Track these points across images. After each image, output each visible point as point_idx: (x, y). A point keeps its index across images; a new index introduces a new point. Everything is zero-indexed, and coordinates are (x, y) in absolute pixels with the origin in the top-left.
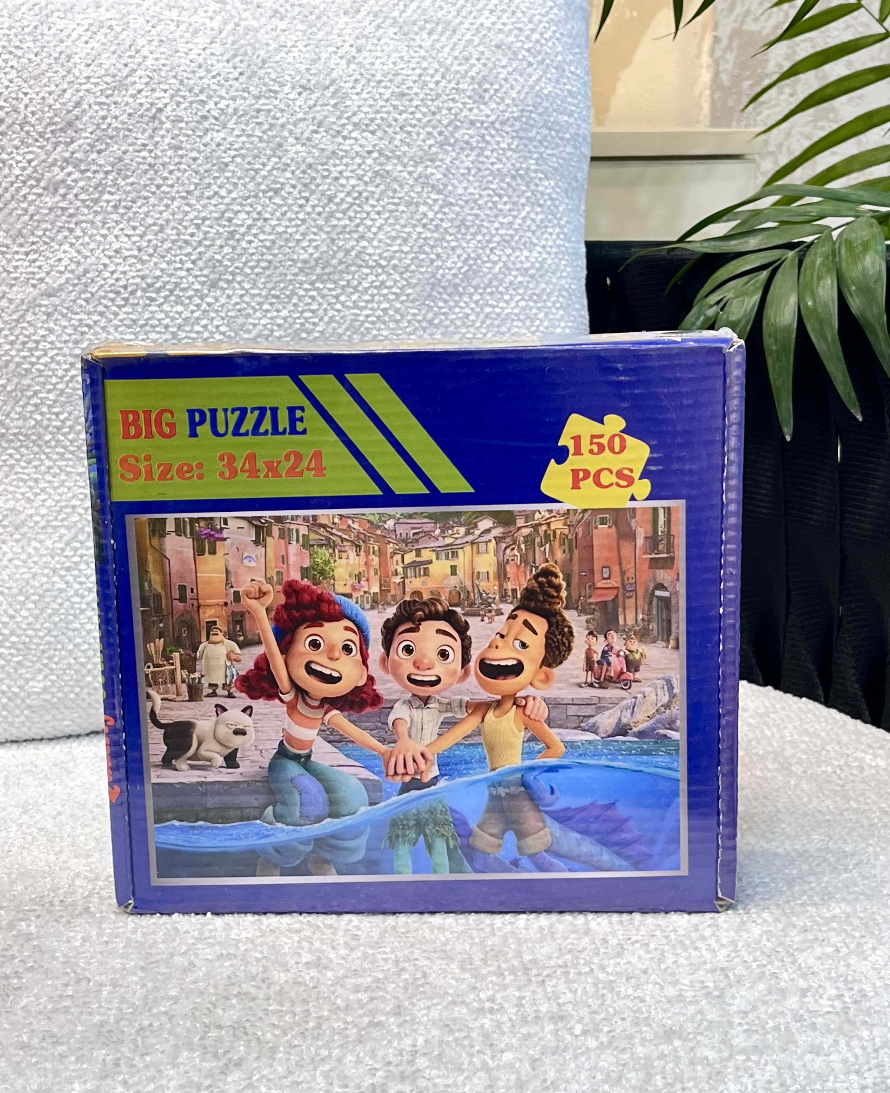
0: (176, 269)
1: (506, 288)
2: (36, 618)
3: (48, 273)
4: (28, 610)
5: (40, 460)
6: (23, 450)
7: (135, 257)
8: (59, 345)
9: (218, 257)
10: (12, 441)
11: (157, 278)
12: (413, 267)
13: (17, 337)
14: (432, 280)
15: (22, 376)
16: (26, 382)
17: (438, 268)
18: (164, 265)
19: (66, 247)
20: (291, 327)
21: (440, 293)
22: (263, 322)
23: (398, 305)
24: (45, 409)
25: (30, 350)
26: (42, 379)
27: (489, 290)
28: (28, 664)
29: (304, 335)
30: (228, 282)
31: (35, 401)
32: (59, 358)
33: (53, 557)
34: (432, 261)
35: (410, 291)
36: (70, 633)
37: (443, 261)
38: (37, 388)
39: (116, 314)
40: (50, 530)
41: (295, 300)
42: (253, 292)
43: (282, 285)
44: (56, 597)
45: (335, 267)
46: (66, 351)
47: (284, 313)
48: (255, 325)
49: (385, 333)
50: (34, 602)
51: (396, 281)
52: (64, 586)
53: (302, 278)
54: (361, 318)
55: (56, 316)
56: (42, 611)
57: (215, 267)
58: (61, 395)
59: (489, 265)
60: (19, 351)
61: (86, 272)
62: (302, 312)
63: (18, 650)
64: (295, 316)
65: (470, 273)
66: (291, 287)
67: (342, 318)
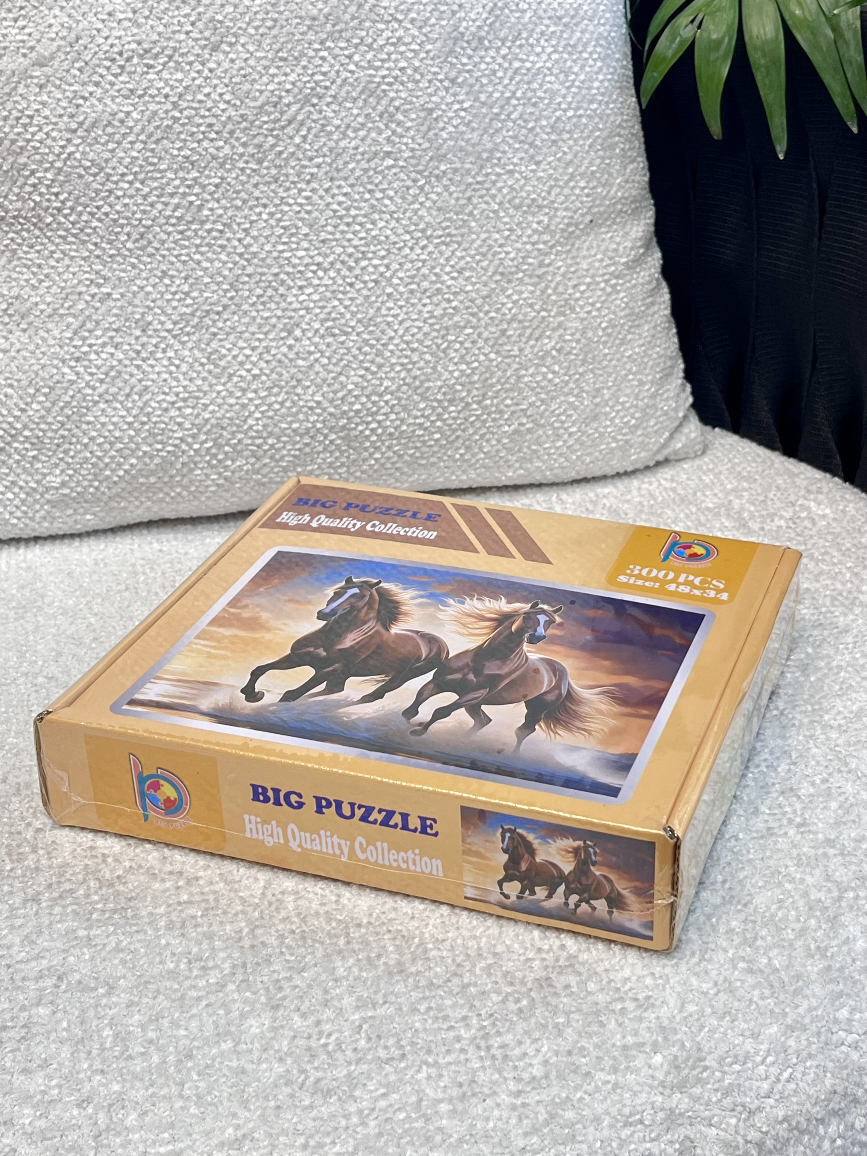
0: (174, 32)
1: (538, 40)
2: (48, 411)
3: (39, 41)
4: (40, 403)
5: (42, 244)
6: (25, 234)
7: (130, 20)
8: (54, 120)
9: (219, 17)
10: (12, 224)
11: (154, 42)
12: (433, 21)
13: (10, 112)
14: (455, 34)
15: (19, 154)
16: (22, 160)
17: (460, 20)
18: (161, 29)
19: (57, 11)
20: (301, 91)
21: (463, 48)
22: (270, 87)
23: (417, 64)
24: (43, 190)
25: (25, 126)
26: (38, 157)
27: (518, 43)
28: (44, 459)
29: (315, 101)
30: (231, 45)
31: (32, 180)
32: (54, 134)
33: (61, 347)
34: (454, 13)
35: (429, 47)
36: (84, 426)
37: (466, 13)
38: (34, 167)
39: (112, 84)
40: (57, 318)
41: (304, 62)
42: (258, 54)
43: (290, 46)
44: (66, 389)
45: (346, 23)
46: (61, 126)
47: (292, 77)
48: (261, 92)
49: (403, 95)
50: (45, 395)
51: (414, 37)
52: (74, 378)
53: (311, 37)
54: (377, 80)
55: (50, 88)
56: (54, 404)
57: (216, 29)
58: (59, 174)
59: (517, 15)
60: (12, 127)
61: (78, 39)
62: (313, 74)
63: (33, 444)
64: (305, 79)
65: (497, 24)
66: (299, 48)
67: (356, 80)
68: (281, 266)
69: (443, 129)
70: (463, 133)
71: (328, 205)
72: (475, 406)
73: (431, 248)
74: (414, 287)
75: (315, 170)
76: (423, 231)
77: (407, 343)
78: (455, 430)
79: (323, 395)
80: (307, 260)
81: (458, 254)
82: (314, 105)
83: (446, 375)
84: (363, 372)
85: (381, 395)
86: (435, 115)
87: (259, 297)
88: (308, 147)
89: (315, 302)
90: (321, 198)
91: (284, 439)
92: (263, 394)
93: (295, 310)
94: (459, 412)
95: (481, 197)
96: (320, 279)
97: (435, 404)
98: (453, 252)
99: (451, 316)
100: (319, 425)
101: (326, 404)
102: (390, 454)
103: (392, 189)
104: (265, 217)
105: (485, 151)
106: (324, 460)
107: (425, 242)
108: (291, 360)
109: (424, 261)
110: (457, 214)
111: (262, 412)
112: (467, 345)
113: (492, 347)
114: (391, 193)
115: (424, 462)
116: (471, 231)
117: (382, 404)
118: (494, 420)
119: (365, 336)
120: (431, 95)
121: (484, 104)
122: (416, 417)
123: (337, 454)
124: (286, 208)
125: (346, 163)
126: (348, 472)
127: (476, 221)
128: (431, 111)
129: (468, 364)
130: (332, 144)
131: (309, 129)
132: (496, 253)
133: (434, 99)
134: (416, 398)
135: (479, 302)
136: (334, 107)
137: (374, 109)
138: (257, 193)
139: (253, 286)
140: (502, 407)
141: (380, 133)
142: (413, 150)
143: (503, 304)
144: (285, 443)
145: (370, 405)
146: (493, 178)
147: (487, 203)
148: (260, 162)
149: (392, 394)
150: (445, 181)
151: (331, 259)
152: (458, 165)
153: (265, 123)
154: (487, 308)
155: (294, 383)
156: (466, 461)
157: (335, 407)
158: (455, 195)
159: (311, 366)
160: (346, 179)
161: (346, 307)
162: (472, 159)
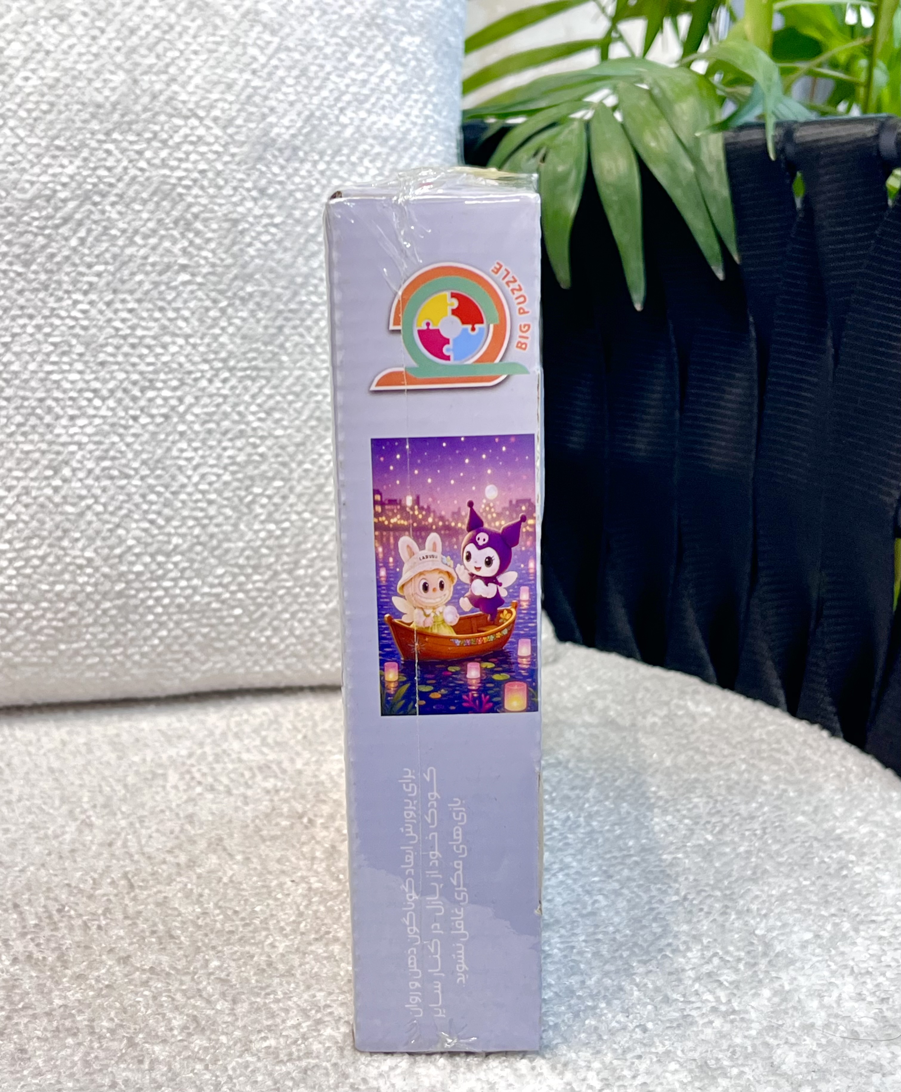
1: (361, 159)
12: (239, 122)
14: (264, 139)
17: (272, 125)
20: (80, 186)
21: (275, 157)
22: (44, 178)
23: (220, 166)
29: (97, 199)
34: (264, 117)
35: (233, 150)
37: (279, 118)
41: (85, 153)
42: (30, 141)
43: (68, 134)
45: (137, 114)
47: (71, 170)
48: (32, 183)
49: (204, 201)
51: (217, 138)
53: (95, 125)
54: (173, 181)
59: (337, 128)
62: (95, 169)
64: (85, 173)
65: (314, 136)
66: (80, 137)
67: (148, 179)
68: (48, 391)
69: (250, 245)
70: (273, 252)
71: (109, 321)
72: (284, 576)
73: (233, 382)
74: (212, 426)
75: (95, 279)
76: (224, 361)
77: (203, 492)
78: (259, 606)
79: (96, 551)
80: (81, 385)
81: (267, 391)
82: (95, 204)
83: (250, 535)
84: (146, 525)
85: (168, 555)
86: (240, 228)
87: (19, 425)
88: (86, 251)
89: (89, 436)
90: (101, 312)
91: (45, 605)
92: (18, 545)
93: (64, 444)
94: (266, 582)
95: (295, 327)
96: (96, 408)
97: (236, 570)
98: (261, 389)
99: (257, 465)
100: (89, 589)
101: (98, 562)
102: (178, 632)
103: (188, 308)
104: (30, 330)
105: (299, 275)
106: (94, 635)
107: (226, 374)
108: (57, 505)
109: (225, 397)
110: (266, 344)
111: (17, 569)
112: (277, 500)
113: (307, 504)
114: (186, 313)
115: (219, 645)
116: (281, 365)
117: (170, 566)
118: (308, 595)
119: (151, 481)
120: (235, 205)
121: (298, 221)
122: (212, 586)
123: (111, 628)
124: (57, 322)
125: (133, 274)
126: (124, 654)
127: (289, 355)
128: (235, 222)
129: (277, 523)
130: (116, 250)
131: (89, 231)
132: (311, 395)
133: (240, 209)
134: (213, 561)
135: (291, 449)
136: (119, 207)
137: (168, 214)
138: (21, 301)
139: (11, 412)
140: (318, 579)
141: (175, 242)
142: (213, 265)
143: (321, 455)
144: (45, 610)
145: (154, 567)
146: (308, 307)
147: (302, 336)
148: (27, 264)
149: (182, 554)
150: (251, 305)
151: (111, 385)
152: (267, 287)
153: (35, 219)
154: (300, 457)
155: (59, 533)
156: (272, 647)
157: (111, 567)
158: (263, 322)
159: (81, 514)
160: (131, 292)
161: (128, 445)
162: (283, 283)
